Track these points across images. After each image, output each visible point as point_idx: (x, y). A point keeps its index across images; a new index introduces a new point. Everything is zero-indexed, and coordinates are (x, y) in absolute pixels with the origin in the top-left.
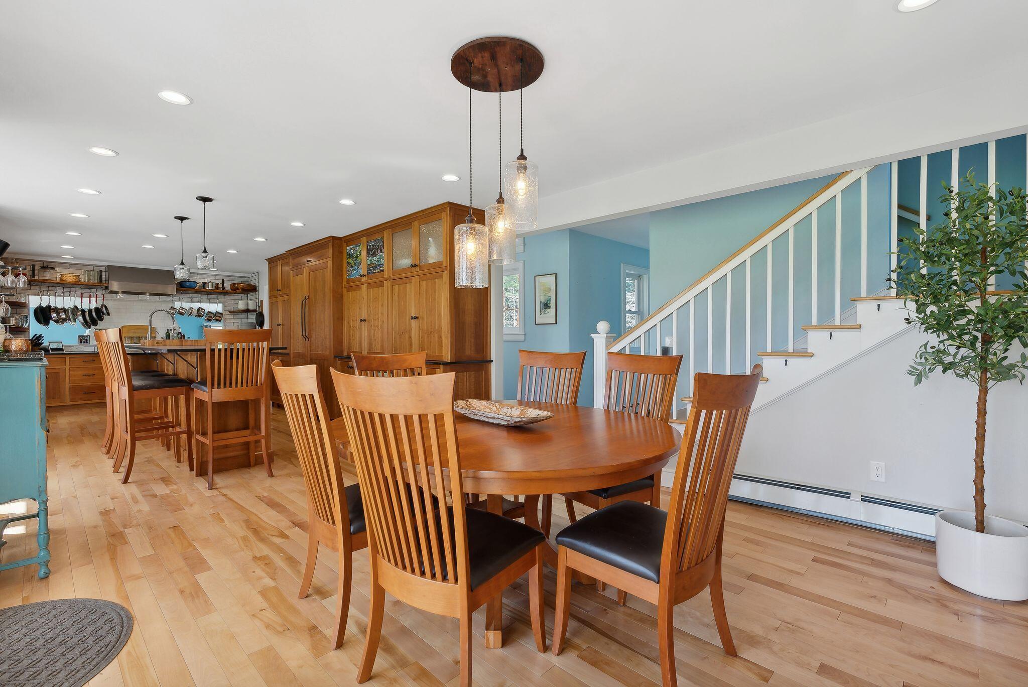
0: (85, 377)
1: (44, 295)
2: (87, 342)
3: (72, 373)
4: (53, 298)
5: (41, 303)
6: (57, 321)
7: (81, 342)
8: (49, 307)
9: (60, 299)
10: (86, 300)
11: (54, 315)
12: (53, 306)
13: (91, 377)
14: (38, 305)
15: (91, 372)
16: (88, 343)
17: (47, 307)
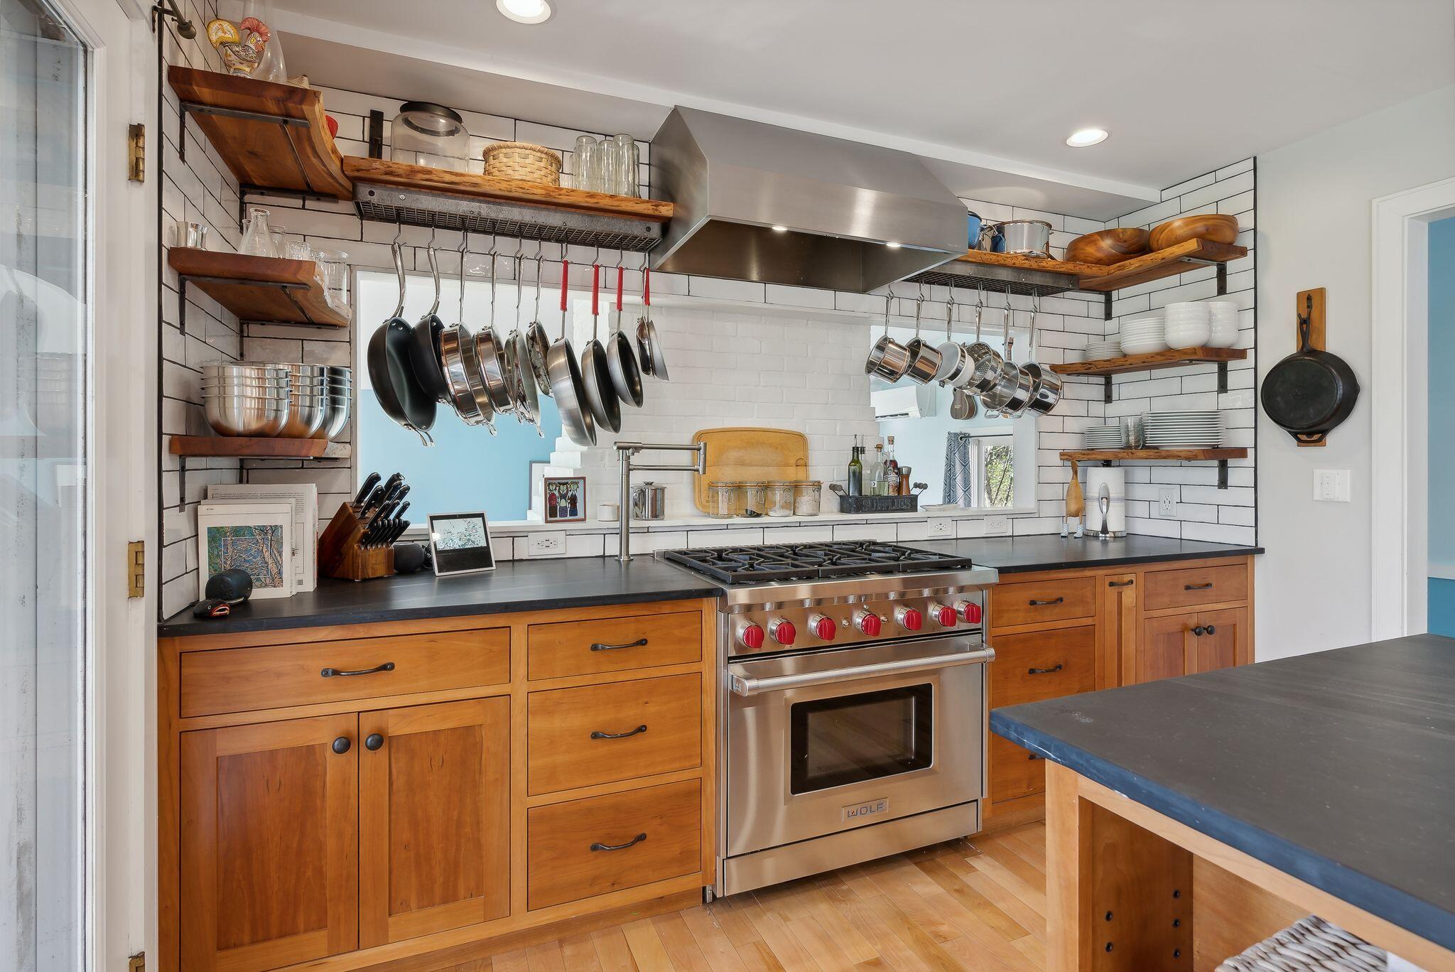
0: (602, 749)
1: (414, 270)
2: (574, 512)
3: (538, 724)
4: (450, 287)
5: (401, 309)
6: (465, 404)
7: (552, 511)
8: (433, 326)
9: (477, 291)
10: (580, 301)
11: (454, 368)
12: (448, 321)
13: (630, 744)
14: (388, 314)
15: (631, 715)
16: (580, 515)
17: (423, 326)
